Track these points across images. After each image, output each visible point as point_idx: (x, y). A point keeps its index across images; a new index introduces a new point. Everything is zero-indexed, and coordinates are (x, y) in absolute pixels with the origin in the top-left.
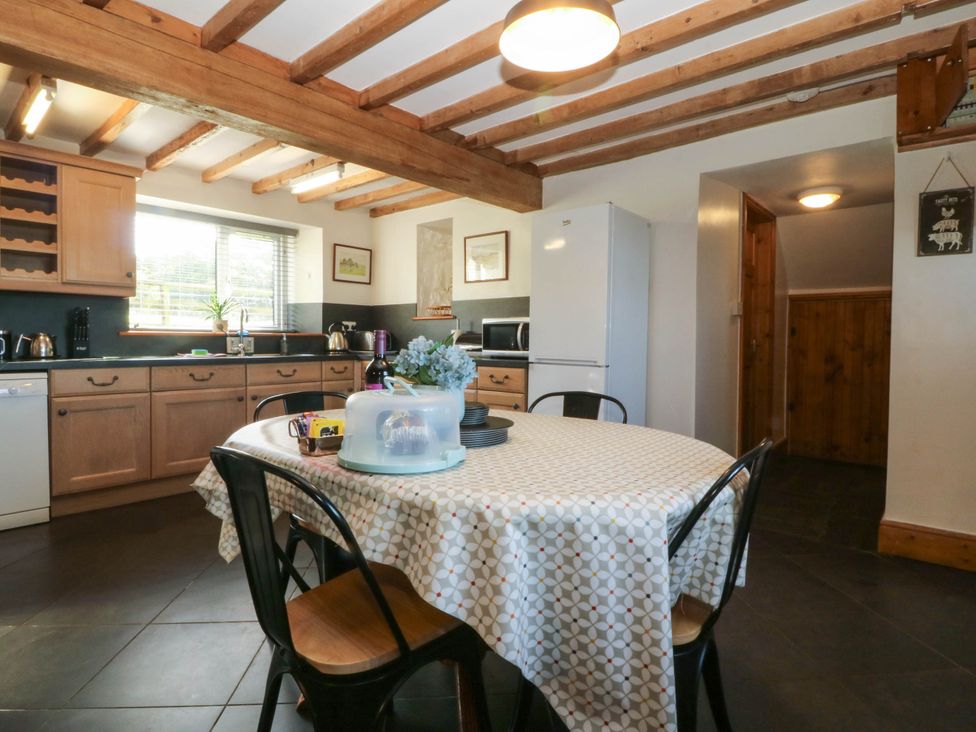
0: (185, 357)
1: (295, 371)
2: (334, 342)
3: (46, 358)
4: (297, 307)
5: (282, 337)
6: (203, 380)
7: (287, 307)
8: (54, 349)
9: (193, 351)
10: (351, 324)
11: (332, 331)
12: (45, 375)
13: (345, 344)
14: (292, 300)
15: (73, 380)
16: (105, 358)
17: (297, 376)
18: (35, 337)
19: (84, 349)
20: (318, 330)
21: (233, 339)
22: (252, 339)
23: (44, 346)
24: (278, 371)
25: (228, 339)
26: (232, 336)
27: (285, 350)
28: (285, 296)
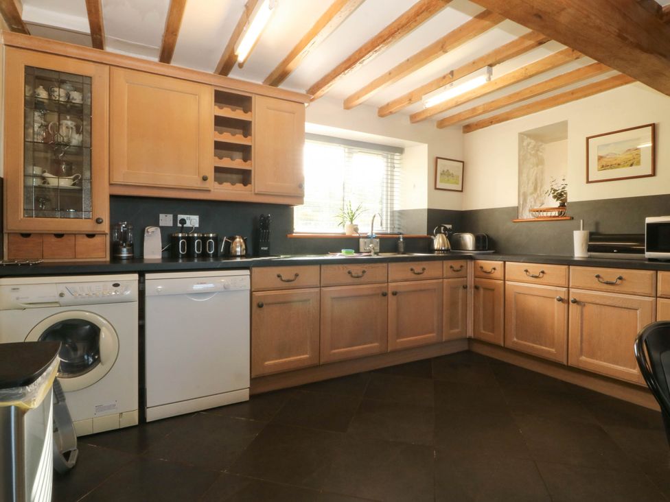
0: (338, 256)
1: (424, 269)
2: (439, 242)
3: (241, 256)
4: (402, 213)
5: (399, 238)
6: (358, 277)
7: (393, 212)
8: (246, 249)
9: (343, 250)
10: (449, 226)
11: (436, 233)
12: (247, 272)
13: (447, 245)
14: (397, 207)
15: (268, 276)
16: (282, 257)
17: (425, 275)
18: (233, 239)
19: (266, 248)
20: (423, 232)
21: (366, 240)
22: (378, 240)
23: (238, 246)
24: (412, 270)
25: (361, 240)
26: (364, 238)
27: (402, 250)
28: (392, 204)
